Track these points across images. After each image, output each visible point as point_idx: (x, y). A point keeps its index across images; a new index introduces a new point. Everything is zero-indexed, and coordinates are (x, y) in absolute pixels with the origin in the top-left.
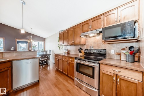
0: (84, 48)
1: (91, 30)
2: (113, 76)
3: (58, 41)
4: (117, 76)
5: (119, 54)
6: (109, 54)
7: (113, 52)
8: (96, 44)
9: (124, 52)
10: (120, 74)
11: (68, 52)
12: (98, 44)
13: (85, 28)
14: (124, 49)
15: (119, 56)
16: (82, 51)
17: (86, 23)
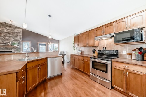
0: (97, 49)
1: (104, 34)
2: (123, 71)
3: (73, 43)
4: (126, 70)
5: (131, 54)
6: (121, 55)
7: (124, 52)
8: (109, 46)
9: (134, 52)
10: (129, 68)
11: (82, 53)
12: (110, 46)
13: (99, 32)
14: (134, 50)
15: (130, 56)
16: (95, 52)
17: (99, 28)
